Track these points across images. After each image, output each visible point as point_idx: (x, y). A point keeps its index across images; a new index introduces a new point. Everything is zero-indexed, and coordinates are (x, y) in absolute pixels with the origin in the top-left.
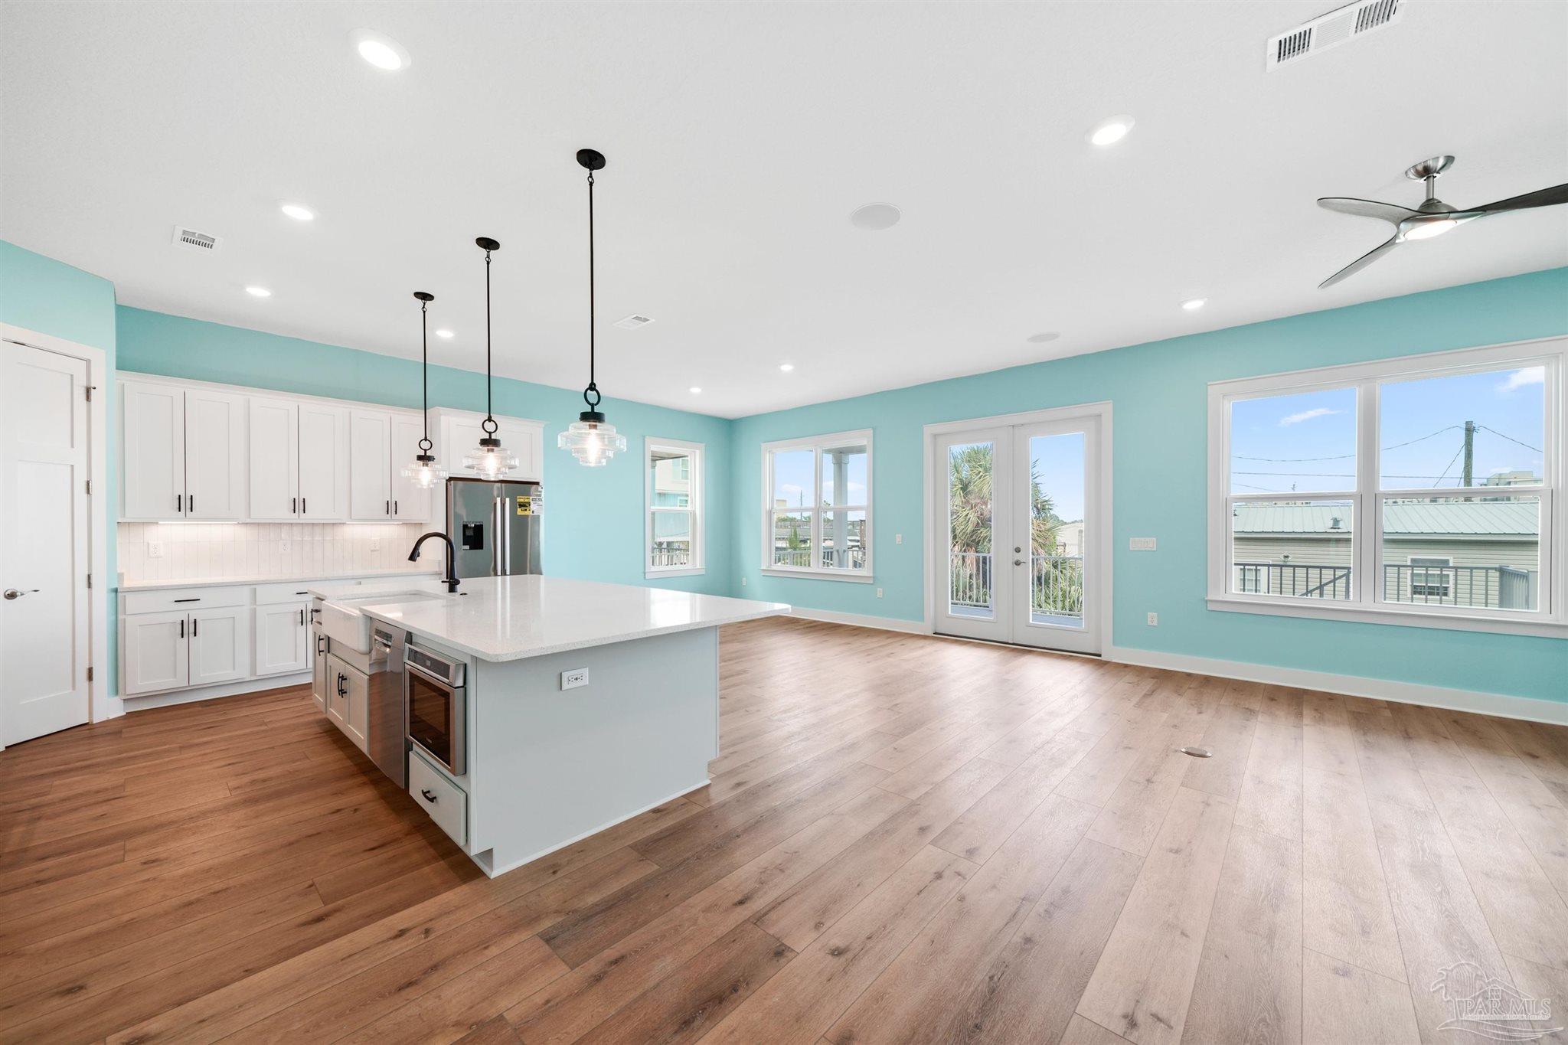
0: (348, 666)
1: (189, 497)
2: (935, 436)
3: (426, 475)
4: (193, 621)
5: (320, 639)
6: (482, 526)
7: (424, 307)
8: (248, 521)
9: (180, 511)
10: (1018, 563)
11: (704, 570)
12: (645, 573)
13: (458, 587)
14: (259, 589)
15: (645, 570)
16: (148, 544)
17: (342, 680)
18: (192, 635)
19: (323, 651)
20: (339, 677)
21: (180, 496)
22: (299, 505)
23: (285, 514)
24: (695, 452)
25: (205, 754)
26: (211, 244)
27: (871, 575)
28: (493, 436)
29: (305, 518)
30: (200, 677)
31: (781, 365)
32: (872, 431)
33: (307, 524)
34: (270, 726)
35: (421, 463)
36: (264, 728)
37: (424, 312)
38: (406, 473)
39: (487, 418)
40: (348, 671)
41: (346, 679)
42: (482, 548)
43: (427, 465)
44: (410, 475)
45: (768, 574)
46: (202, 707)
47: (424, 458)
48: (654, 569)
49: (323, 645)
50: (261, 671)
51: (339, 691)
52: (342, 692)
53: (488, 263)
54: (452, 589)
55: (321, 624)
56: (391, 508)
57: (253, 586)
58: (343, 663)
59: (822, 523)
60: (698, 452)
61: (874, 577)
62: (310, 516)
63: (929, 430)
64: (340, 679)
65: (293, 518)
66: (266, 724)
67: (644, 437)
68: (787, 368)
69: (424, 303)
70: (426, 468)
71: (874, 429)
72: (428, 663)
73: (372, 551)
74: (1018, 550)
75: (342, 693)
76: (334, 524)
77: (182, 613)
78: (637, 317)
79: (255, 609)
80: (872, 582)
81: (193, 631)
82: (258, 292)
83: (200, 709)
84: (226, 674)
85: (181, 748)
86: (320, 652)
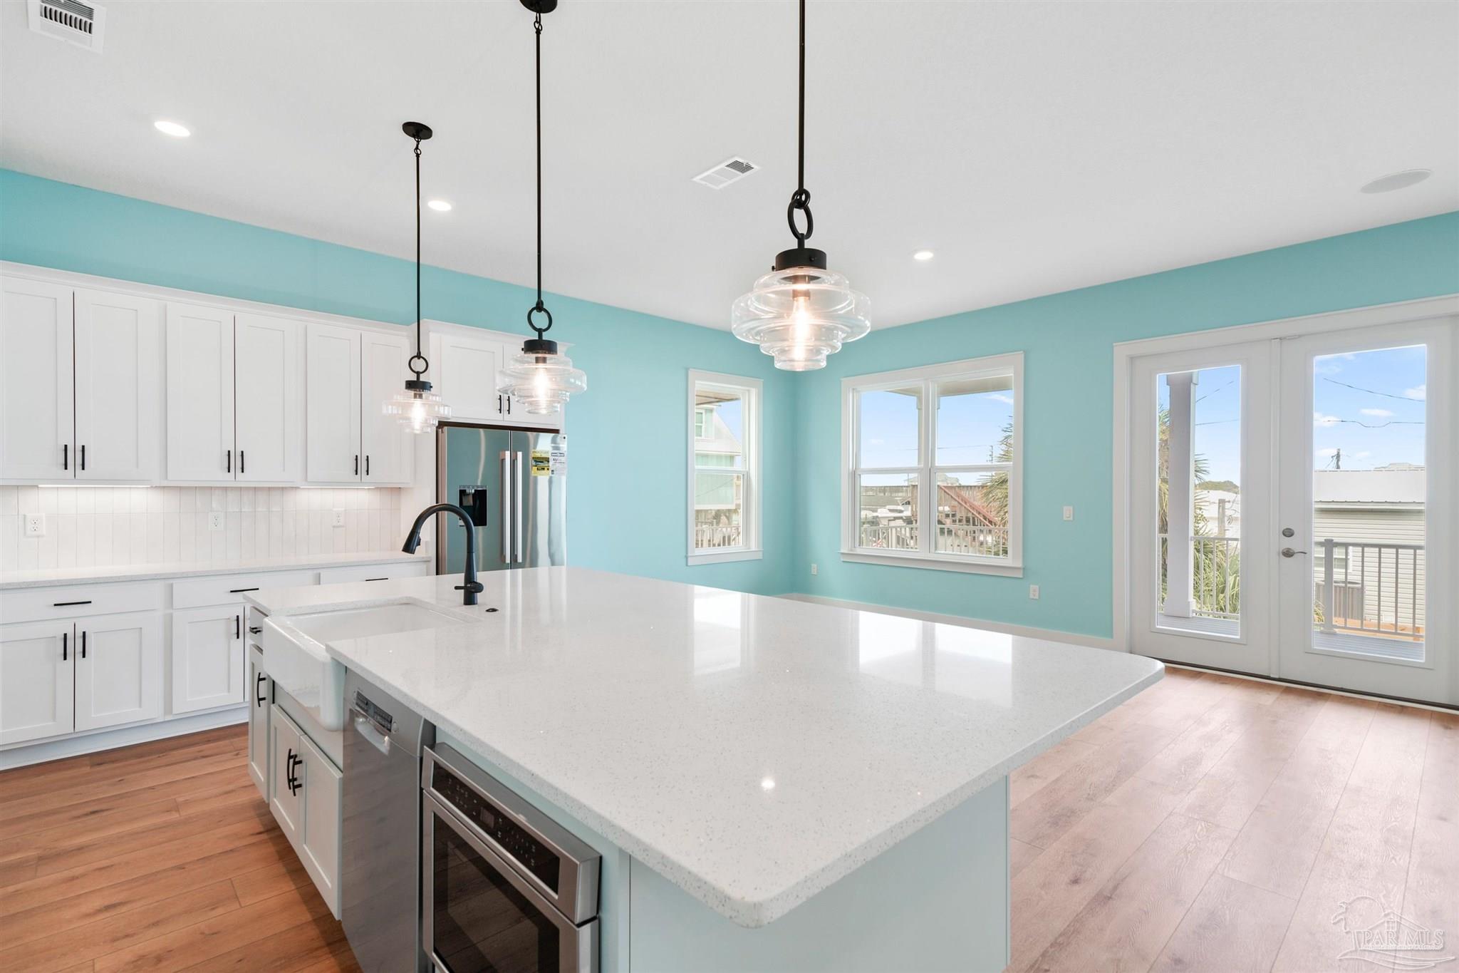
0: (304, 739)
1: (79, 449)
2: (1132, 359)
3: (420, 414)
4: (82, 634)
5: (260, 680)
6: (485, 492)
7: (417, 148)
8: (165, 483)
9: (66, 468)
10: (1288, 554)
11: (761, 553)
12: (687, 557)
13: (479, 596)
14: (178, 586)
15: (687, 553)
16: (25, 516)
17: (295, 763)
18: (79, 655)
19: (264, 699)
20: (290, 757)
21: (66, 446)
22: (235, 461)
23: (217, 475)
24: (749, 391)
25: (73, 878)
26: (89, 21)
27: (1020, 565)
28: (546, 336)
29: (243, 479)
30: (92, 718)
31: (916, 251)
32: (1023, 356)
33: (248, 489)
34: (185, 813)
35: (412, 393)
36: (174, 816)
37: (418, 156)
38: (389, 410)
39: (535, 306)
40: (305, 748)
41: (300, 762)
42: (485, 525)
43: (421, 396)
44: (395, 412)
45: (852, 559)
46: (92, 765)
47: (417, 386)
48: (699, 551)
49: (264, 689)
50: (179, 708)
51: (289, 781)
52: (294, 784)
53: (538, 32)
54: (469, 600)
55: (260, 650)
56: (361, 465)
57: (168, 580)
58: (298, 732)
59: (935, 491)
60: (754, 392)
61: (1024, 569)
62: (252, 476)
63: (1122, 351)
64: (292, 761)
65: (227, 479)
66: (177, 808)
67: (687, 370)
68: (924, 256)
69: (418, 142)
70: (418, 402)
71: (1026, 353)
72: (490, 819)
73: (334, 527)
74: (1288, 533)
75: (295, 787)
76: (283, 489)
77: (64, 622)
78: (736, 162)
79: (171, 616)
80: (1021, 576)
81: (81, 650)
82: (172, 129)
83: (88, 769)
84: (128, 713)
85: (40, 858)
86: (260, 700)
